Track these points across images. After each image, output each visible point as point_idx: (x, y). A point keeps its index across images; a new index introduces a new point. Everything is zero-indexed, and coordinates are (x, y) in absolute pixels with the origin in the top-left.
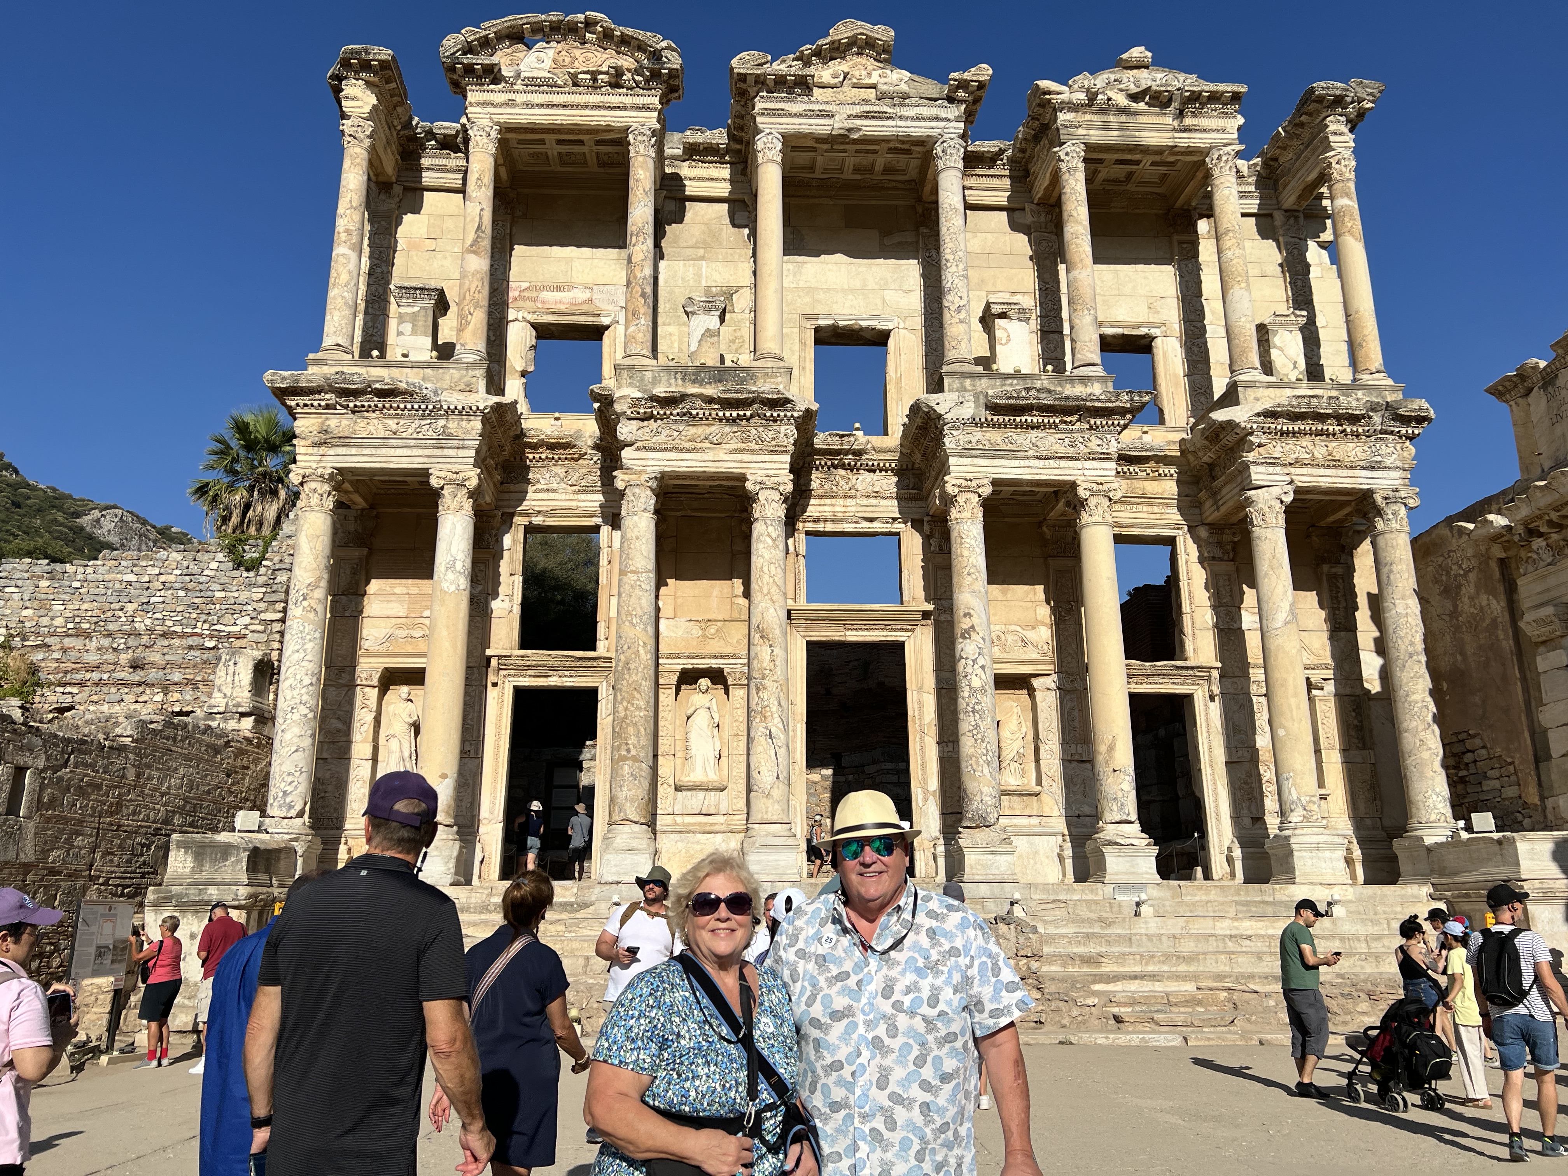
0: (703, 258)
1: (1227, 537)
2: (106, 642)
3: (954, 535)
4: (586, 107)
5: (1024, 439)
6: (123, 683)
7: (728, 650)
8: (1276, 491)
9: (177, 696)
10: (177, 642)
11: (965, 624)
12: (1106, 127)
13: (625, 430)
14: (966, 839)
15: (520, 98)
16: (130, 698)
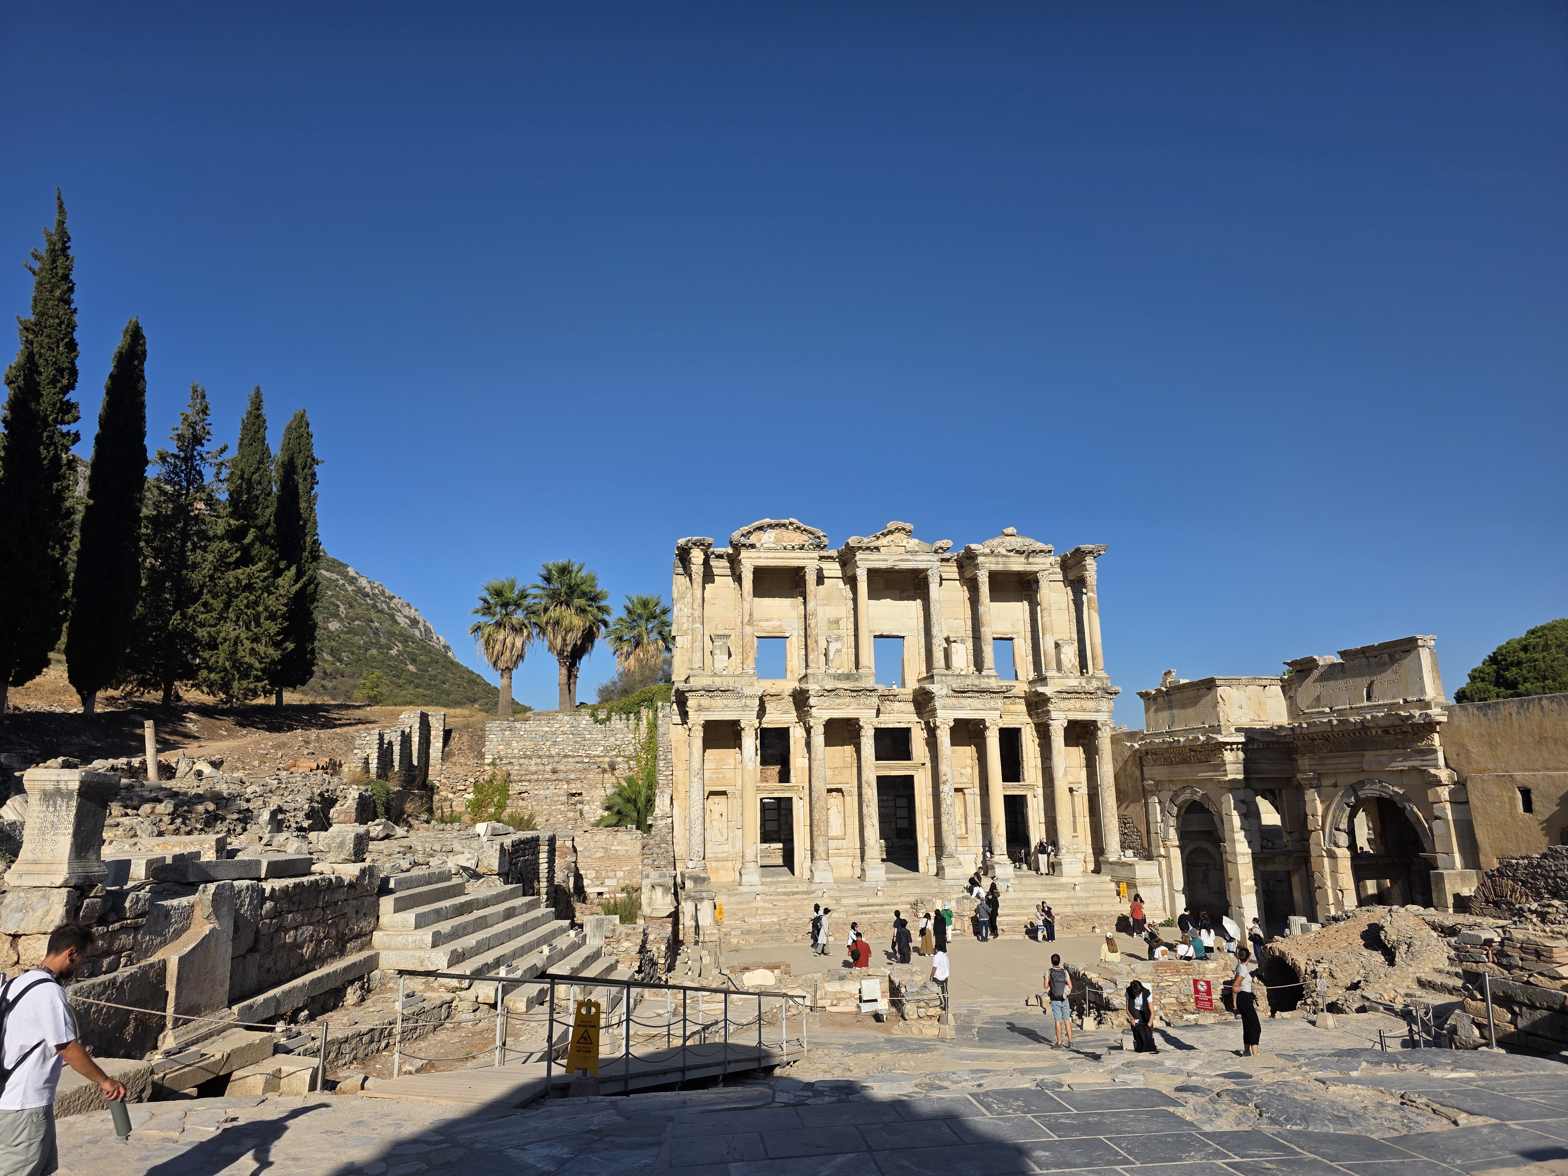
0: (826, 605)
1: (1042, 729)
2: (539, 761)
3: (939, 741)
4: (789, 559)
5: (966, 702)
6: (548, 780)
7: (844, 781)
8: (1060, 722)
9: (573, 786)
10: (570, 760)
11: (944, 778)
12: (997, 563)
13: (812, 701)
14: (945, 862)
15: (763, 555)
16: (552, 787)
